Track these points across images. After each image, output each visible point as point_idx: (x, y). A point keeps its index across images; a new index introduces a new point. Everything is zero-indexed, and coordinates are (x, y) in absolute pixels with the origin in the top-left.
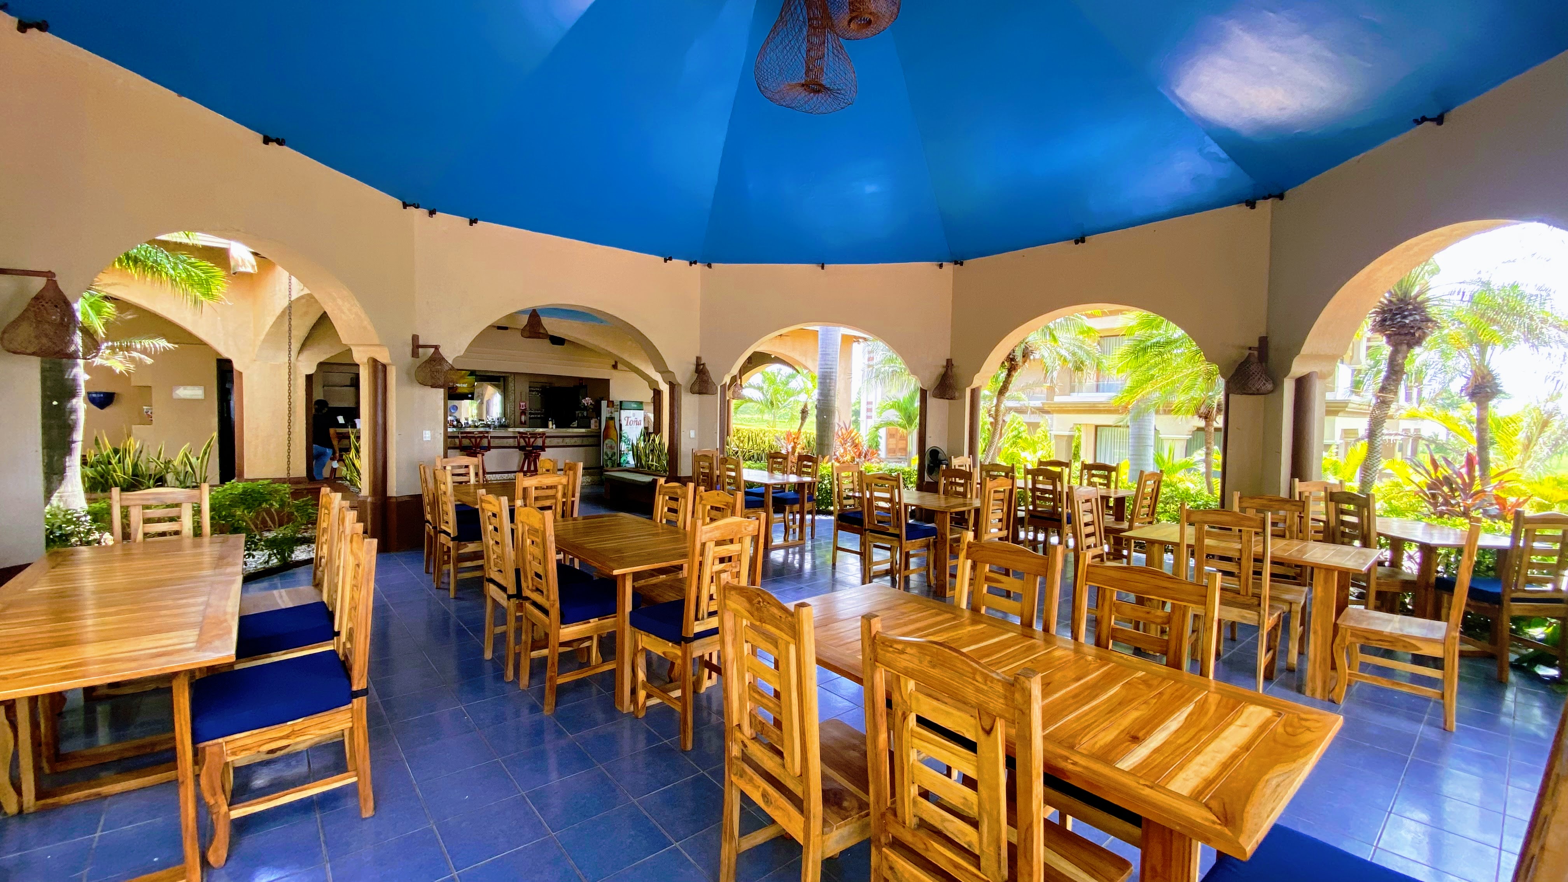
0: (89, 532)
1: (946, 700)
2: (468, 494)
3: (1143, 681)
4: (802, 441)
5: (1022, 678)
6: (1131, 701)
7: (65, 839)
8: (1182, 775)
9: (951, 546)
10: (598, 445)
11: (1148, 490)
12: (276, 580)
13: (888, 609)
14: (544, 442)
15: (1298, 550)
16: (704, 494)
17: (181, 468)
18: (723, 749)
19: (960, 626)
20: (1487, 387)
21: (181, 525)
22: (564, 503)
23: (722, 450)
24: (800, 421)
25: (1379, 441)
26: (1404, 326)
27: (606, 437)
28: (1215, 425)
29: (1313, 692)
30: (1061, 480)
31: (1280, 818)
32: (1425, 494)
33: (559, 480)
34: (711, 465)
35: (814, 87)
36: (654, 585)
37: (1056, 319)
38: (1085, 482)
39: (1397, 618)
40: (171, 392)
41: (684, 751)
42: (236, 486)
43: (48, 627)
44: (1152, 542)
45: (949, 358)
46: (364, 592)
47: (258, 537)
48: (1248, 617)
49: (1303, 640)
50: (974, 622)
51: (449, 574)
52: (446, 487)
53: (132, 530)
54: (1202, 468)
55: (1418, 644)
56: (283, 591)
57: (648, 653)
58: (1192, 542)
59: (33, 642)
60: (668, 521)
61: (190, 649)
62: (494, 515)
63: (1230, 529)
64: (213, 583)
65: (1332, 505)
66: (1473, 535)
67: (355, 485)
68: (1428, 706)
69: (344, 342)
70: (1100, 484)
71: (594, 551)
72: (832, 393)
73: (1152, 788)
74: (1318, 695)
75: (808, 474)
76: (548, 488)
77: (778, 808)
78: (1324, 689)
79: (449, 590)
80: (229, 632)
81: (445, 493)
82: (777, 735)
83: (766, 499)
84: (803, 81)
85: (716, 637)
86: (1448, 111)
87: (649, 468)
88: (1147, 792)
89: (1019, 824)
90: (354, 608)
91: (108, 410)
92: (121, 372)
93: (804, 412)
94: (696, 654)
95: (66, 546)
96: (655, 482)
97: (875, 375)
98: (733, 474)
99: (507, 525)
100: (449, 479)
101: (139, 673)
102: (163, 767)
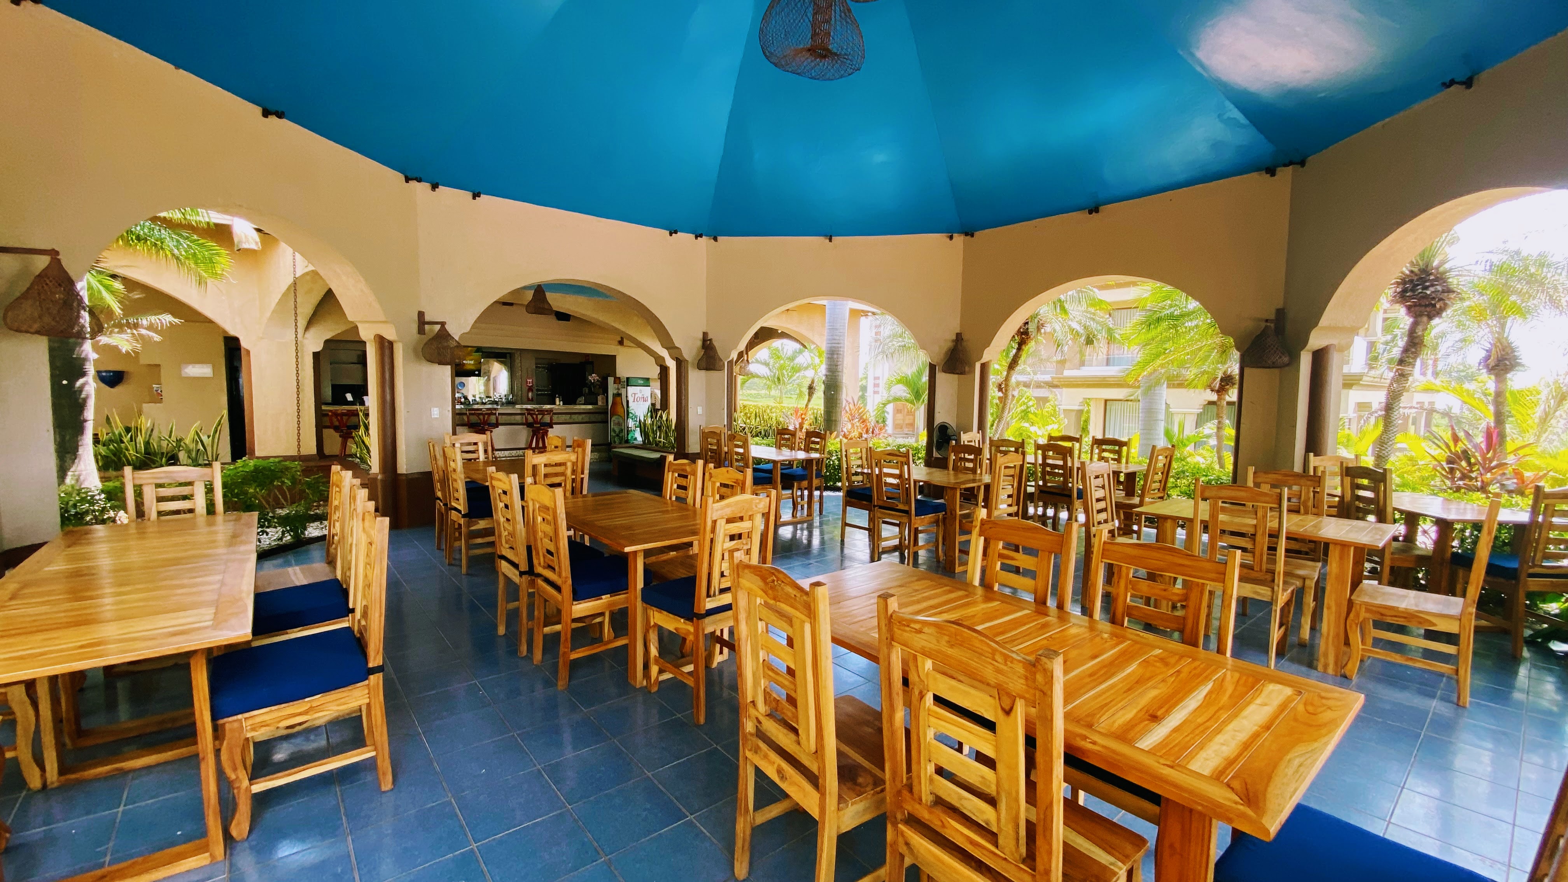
0: (103, 510)
1: (961, 678)
2: (477, 471)
3: (1161, 659)
4: (809, 418)
5: (1044, 659)
6: (1150, 678)
7: (90, 813)
8: (1203, 755)
9: (960, 521)
10: (605, 421)
11: (1160, 465)
12: (291, 558)
13: (900, 586)
14: (551, 419)
15: (1312, 526)
16: (714, 471)
17: (192, 446)
18: (735, 726)
19: (974, 603)
20: (1506, 359)
21: (195, 503)
22: (573, 480)
23: (730, 426)
24: (807, 397)
25: (1395, 414)
26: (1426, 297)
27: (614, 413)
28: (1228, 399)
29: (1326, 666)
30: (1072, 456)
31: (1305, 796)
32: (1444, 469)
33: (568, 457)
34: (719, 441)
35: (821, 52)
36: (664, 561)
37: (1068, 291)
38: (1096, 457)
39: (1412, 593)
40: (180, 370)
41: (698, 726)
42: (246, 464)
43: (67, 605)
44: (1165, 518)
45: (958, 331)
46: (377, 571)
47: (271, 515)
48: (1262, 592)
49: (1317, 616)
50: (988, 599)
51: (460, 550)
52: (456, 464)
53: (146, 509)
54: (1213, 442)
55: (1434, 620)
56: (297, 568)
57: (660, 629)
58: (1206, 517)
60: (678, 498)
61: (207, 627)
62: (505, 493)
63: (1244, 505)
64: (227, 562)
65: (1348, 480)
66: (1493, 510)
67: (365, 462)
68: (1441, 682)
69: (350, 319)
70: (1113, 459)
71: (605, 527)
72: (840, 368)
73: (1172, 767)
74: (1330, 671)
75: (816, 450)
76: (556, 465)
77: (794, 784)
78: (1336, 663)
79: (461, 566)
80: (245, 611)
81: (454, 470)
82: (792, 712)
83: (774, 476)
84: (809, 46)
85: (730, 613)
86: (1477, 74)
87: (657, 445)
88: (1167, 771)
89: (1039, 803)
90: (367, 586)
91: (118, 389)
92: (128, 353)
93: (811, 388)
94: (709, 630)
95: (81, 524)
96: (663, 458)
97: (883, 351)
98: (741, 450)
99: (517, 503)
100: (459, 457)
101: (155, 652)
102: (185, 742)
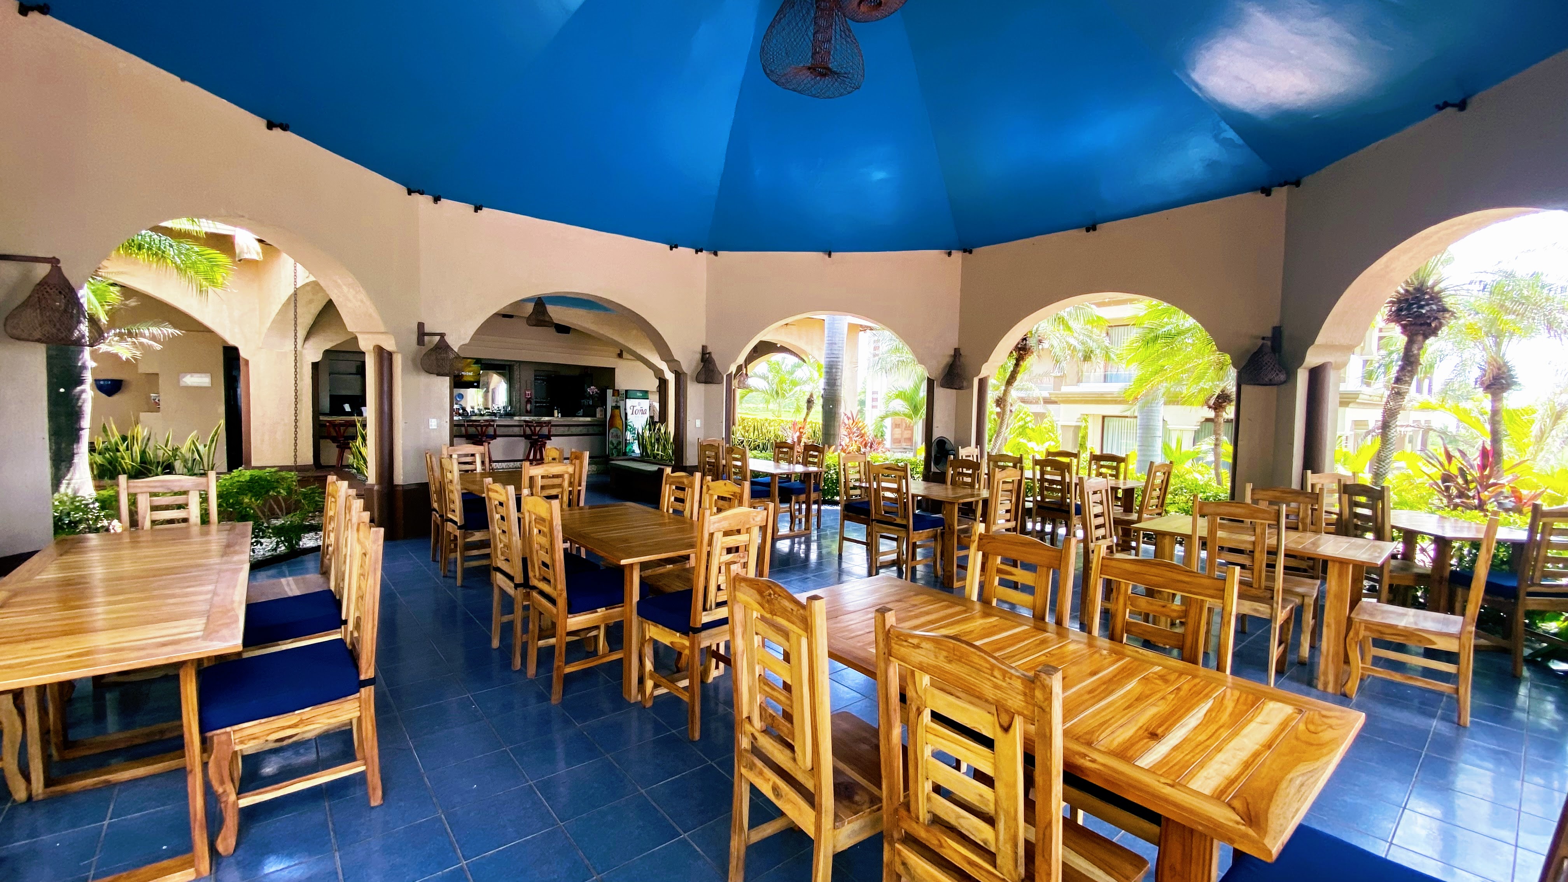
0: (97, 519)
1: (958, 694)
2: (474, 482)
3: (1160, 676)
4: (808, 431)
5: (1043, 675)
6: (1148, 696)
7: (74, 826)
8: (1203, 773)
9: (959, 536)
10: (603, 434)
11: (1158, 481)
12: (285, 568)
13: (898, 601)
14: (549, 431)
15: (1311, 543)
16: (712, 484)
17: (189, 455)
18: (731, 742)
19: (972, 619)
20: (1503, 378)
21: (189, 513)
22: (570, 493)
23: (728, 439)
24: (805, 411)
25: (1392, 433)
26: (1422, 315)
27: (612, 425)
28: (1225, 416)
29: (1326, 685)
30: (1070, 472)
31: (1306, 817)
32: (1439, 487)
33: (566, 469)
34: (717, 454)
35: (820, 70)
36: (661, 574)
37: (1066, 308)
38: (1094, 473)
39: (1412, 611)
40: (179, 379)
41: (693, 742)
42: (243, 474)
43: (55, 615)
44: (1164, 534)
45: (956, 347)
46: (371, 581)
47: (265, 525)
48: (1261, 610)
49: (1316, 634)
50: (986, 615)
51: (456, 562)
52: (453, 475)
53: (140, 518)
54: (1211, 457)
55: (1433, 638)
56: (290, 579)
57: (655, 642)
58: (1204, 534)
59: (41, 631)
60: (675, 511)
61: (197, 638)
62: (501, 504)
63: (1242, 522)
64: (220, 572)
65: (1345, 497)
66: (1491, 528)
67: (362, 473)
68: (1441, 701)
69: (349, 330)
70: (1111, 475)
71: (601, 540)
72: (838, 382)
73: (1172, 786)
74: (1330, 689)
75: (814, 463)
76: (554, 477)
77: (790, 801)
78: (1336, 682)
79: (455, 578)
80: (237, 621)
81: (451, 482)
82: (788, 729)
83: (772, 489)
84: (809, 65)
85: (726, 627)
86: (1470, 96)
87: (655, 457)
88: (1167, 790)
89: (1037, 822)
90: (361, 597)
91: (116, 397)
92: (127, 359)
93: (810, 402)
94: (704, 644)
95: (74, 533)
96: (661, 472)
97: (882, 366)
98: (739, 463)
99: (514, 515)
100: (456, 468)
101: (146, 662)
102: (172, 755)
